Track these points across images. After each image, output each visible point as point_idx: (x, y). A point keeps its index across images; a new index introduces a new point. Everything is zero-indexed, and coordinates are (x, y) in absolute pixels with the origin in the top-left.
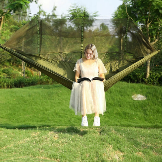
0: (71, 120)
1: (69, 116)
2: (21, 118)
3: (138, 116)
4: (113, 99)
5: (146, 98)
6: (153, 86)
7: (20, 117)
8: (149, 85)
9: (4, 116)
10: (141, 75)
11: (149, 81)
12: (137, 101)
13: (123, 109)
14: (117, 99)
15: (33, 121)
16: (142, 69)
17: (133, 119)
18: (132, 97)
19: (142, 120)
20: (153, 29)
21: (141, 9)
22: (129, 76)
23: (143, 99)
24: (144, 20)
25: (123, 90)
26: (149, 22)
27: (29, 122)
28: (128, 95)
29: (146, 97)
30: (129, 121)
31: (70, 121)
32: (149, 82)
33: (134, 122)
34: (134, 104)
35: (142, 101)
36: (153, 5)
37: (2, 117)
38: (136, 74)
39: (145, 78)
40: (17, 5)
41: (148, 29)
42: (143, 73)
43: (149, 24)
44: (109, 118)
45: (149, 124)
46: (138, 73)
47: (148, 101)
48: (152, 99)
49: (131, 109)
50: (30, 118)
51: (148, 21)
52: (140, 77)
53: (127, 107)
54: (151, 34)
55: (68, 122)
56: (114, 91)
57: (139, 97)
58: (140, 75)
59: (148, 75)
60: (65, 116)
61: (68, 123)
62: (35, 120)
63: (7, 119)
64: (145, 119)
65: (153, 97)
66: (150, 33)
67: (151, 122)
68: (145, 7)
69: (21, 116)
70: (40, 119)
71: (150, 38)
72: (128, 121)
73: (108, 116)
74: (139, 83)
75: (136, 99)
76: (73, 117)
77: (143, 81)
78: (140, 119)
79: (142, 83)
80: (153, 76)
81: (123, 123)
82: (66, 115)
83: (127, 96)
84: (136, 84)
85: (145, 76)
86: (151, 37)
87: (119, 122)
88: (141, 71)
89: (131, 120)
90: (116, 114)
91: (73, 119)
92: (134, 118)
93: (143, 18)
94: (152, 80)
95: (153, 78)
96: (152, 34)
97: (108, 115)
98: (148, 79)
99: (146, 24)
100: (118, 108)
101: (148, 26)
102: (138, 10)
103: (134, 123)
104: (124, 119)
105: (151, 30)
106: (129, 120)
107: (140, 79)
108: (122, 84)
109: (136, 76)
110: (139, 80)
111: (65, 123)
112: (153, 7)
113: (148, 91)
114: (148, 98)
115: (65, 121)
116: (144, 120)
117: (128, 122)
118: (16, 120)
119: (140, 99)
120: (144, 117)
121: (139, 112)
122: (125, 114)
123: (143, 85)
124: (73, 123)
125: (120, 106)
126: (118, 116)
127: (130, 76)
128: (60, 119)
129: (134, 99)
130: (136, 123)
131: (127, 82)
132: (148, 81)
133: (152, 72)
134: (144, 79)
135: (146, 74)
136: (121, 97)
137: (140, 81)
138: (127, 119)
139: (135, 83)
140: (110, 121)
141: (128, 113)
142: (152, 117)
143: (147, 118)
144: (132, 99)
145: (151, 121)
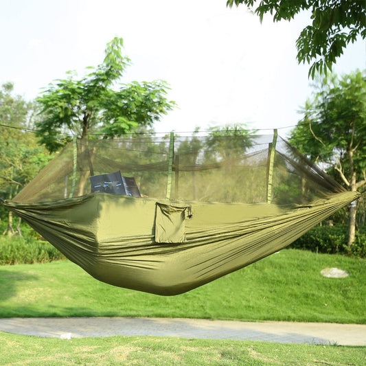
0: (204, 305)
1: (201, 297)
2: (118, 297)
3: (331, 301)
4: (285, 276)
5: (347, 275)
6: (361, 260)
7: (117, 295)
8: (354, 257)
9: (89, 293)
10: (339, 239)
11: (354, 250)
12: (330, 278)
13: (304, 288)
14: (291, 276)
15: (138, 303)
16: (342, 227)
17: (321, 305)
18: (322, 272)
19: (339, 308)
20: (361, 158)
21: (337, 123)
22: (317, 241)
23: (341, 276)
24: (344, 142)
25: (304, 264)
26: (353, 147)
27: (131, 306)
28: (314, 270)
29: (349, 273)
30: (314, 310)
31: (202, 306)
32: (355, 252)
33: (324, 311)
34: (324, 284)
35: (340, 279)
36: (360, 118)
37: (86, 296)
38: (330, 236)
39: (347, 244)
40: (115, 129)
41: (352, 160)
42: (343, 236)
43: (354, 150)
44: (277, 303)
45: (353, 317)
46: (332, 235)
47: (352, 279)
48: (358, 278)
49: (319, 289)
50: (134, 299)
51: (351, 145)
52: (338, 242)
53: (311, 286)
54: (356, 167)
55: (198, 309)
56: (286, 265)
57: (336, 273)
58: (336, 239)
59: (352, 239)
60: (195, 297)
61: (198, 311)
62: (142, 302)
63: (94, 298)
64: (345, 306)
65: (361, 274)
66: (354, 166)
67: (356, 313)
68: (345, 121)
69: (118, 293)
70: (150, 300)
71: (355, 174)
72: (311, 309)
73: (274, 299)
74: (335, 252)
75: (329, 276)
76: (208, 300)
77: (342, 250)
78: (335, 307)
79: (341, 254)
80: (361, 240)
81: (301, 314)
82: (197, 295)
83: (312, 271)
84: (330, 255)
85: (346, 240)
86: (357, 173)
87: (294, 310)
88: (339, 230)
89: (318, 308)
90: (291, 295)
91: (208, 303)
92: (324, 303)
93: (342, 140)
94: (360, 249)
95: (362, 244)
96: (359, 167)
97: (275, 297)
98: (351, 245)
99: (348, 150)
100: (295, 288)
101: (351, 154)
102: (333, 126)
103: (324, 313)
104: (304, 306)
105: (357, 161)
106: (314, 307)
107: (336, 245)
108: (303, 255)
109: (329, 240)
110: (336, 248)
111: (194, 311)
112: (359, 121)
113: (351, 266)
114: (351, 274)
115: (194, 307)
116: (343, 308)
117: (312, 312)
118: (108, 301)
119: (336, 276)
120: (344, 303)
121: (334, 293)
122: (307, 296)
123: (343, 257)
124: (208, 311)
125: (299, 284)
126: (294, 300)
127: (318, 239)
128: (186, 301)
129: (325, 275)
130: (328, 314)
131: (313, 251)
132: (352, 250)
133: (360, 232)
134: (344, 246)
135: (347, 238)
136: (299, 272)
137: (337, 250)
138: (309, 306)
139: (327, 253)
140: (278, 309)
141: (313, 295)
142: (358, 303)
143: (349, 304)
144: (321, 276)
145: (356, 311)
